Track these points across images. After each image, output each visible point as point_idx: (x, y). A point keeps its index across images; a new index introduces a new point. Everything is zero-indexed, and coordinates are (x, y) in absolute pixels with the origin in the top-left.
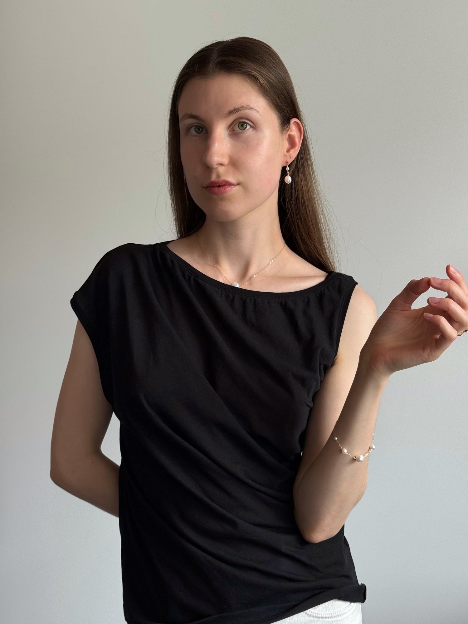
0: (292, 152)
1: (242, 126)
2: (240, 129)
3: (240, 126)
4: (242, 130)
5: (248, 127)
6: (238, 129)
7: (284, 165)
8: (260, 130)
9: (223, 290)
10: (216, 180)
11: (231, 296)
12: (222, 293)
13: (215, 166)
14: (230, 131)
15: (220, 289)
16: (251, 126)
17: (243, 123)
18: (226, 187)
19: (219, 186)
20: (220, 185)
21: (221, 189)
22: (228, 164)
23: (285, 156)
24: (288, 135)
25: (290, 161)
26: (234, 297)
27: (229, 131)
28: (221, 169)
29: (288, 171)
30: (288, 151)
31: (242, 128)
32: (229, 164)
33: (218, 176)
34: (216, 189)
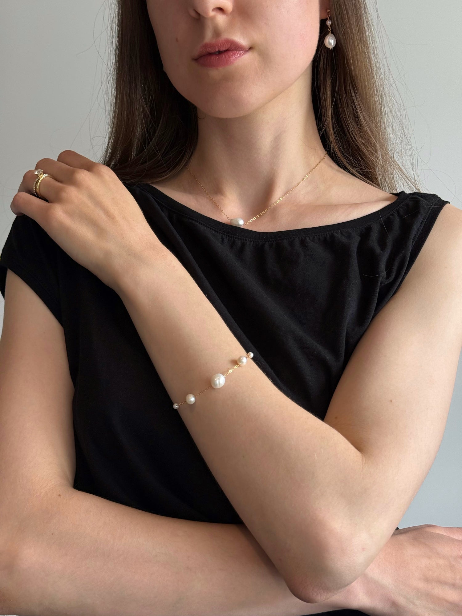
9: (224, 235)
10: (214, 41)
11: (239, 243)
12: (223, 239)
13: (212, 13)
15: (220, 233)
19: (219, 53)
26: (243, 245)
28: (221, 19)
29: (329, 27)
32: (233, 10)
33: (217, 33)
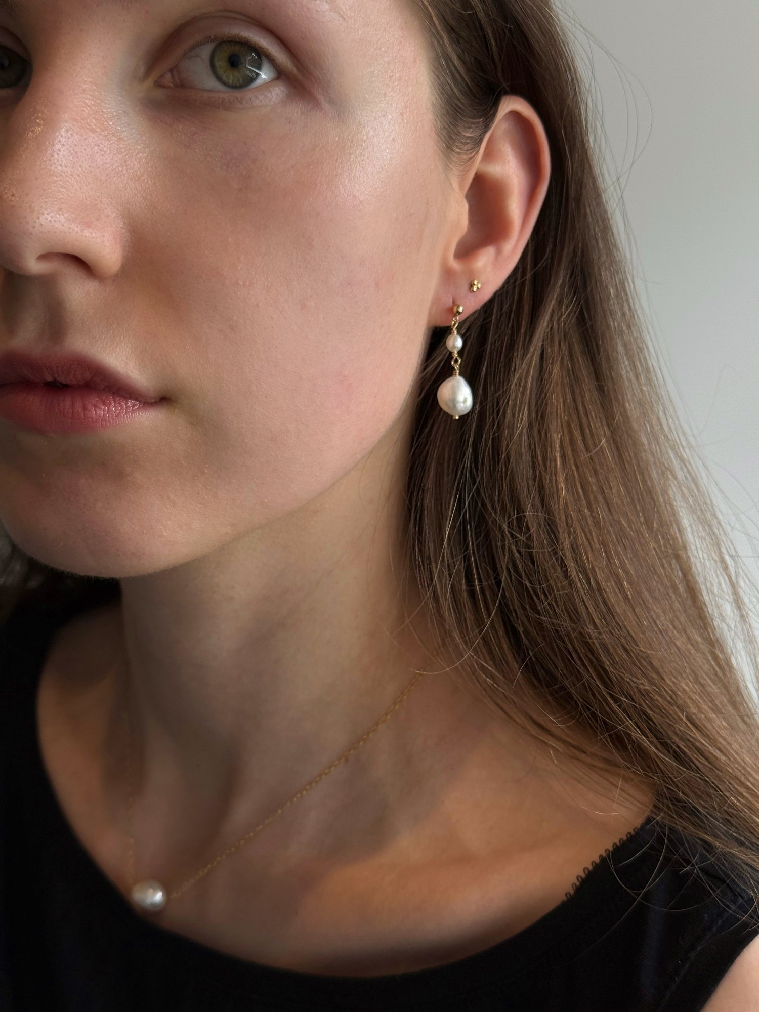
0: (484, 259)
1: (234, 62)
2: (219, 79)
3: (221, 64)
4: (234, 87)
5: (265, 75)
6: (211, 83)
7: (442, 323)
8: (332, 102)
10: (40, 352)
13: (37, 266)
14: (158, 84)
16: (280, 74)
17: (237, 48)
18: (94, 399)
19: (56, 387)
20: (62, 379)
21: (66, 402)
22: (117, 276)
23: (448, 274)
24: (471, 175)
25: (468, 306)
27: (150, 82)
29: (456, 355)
30: (466, 251)
31: (232, 76)
32: (124, 270)
33: (55, 331)
34: (35, 403)
